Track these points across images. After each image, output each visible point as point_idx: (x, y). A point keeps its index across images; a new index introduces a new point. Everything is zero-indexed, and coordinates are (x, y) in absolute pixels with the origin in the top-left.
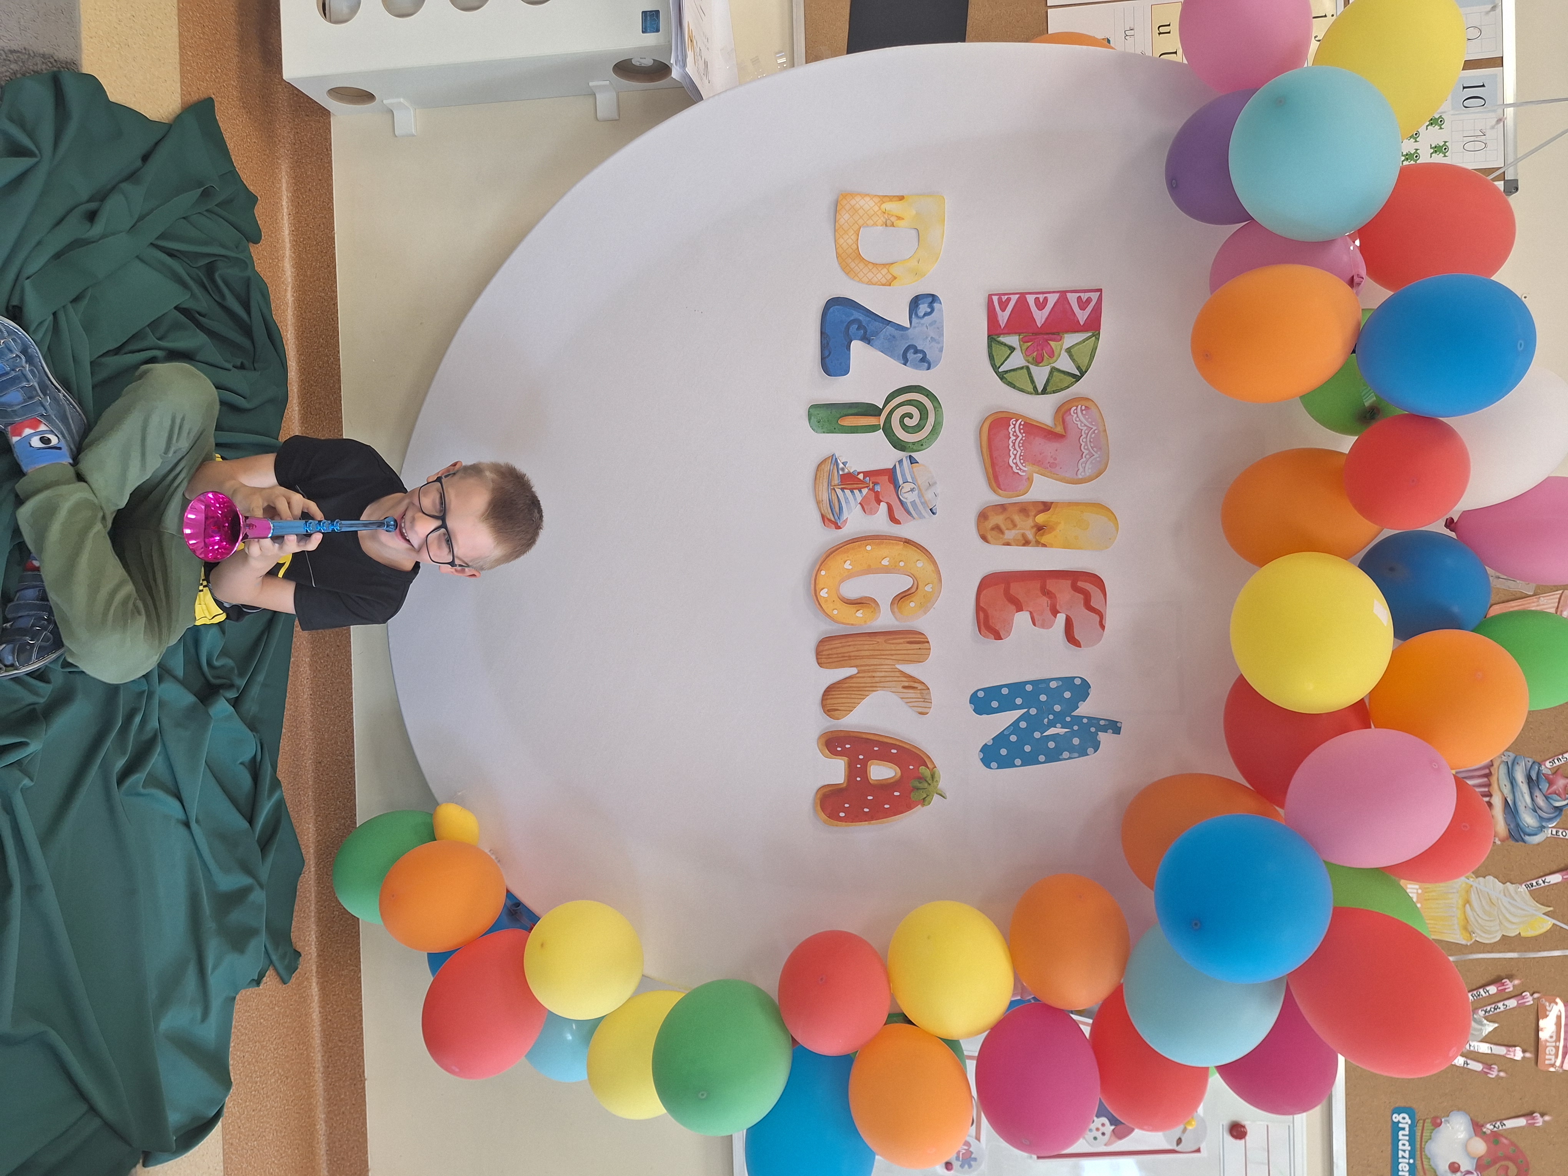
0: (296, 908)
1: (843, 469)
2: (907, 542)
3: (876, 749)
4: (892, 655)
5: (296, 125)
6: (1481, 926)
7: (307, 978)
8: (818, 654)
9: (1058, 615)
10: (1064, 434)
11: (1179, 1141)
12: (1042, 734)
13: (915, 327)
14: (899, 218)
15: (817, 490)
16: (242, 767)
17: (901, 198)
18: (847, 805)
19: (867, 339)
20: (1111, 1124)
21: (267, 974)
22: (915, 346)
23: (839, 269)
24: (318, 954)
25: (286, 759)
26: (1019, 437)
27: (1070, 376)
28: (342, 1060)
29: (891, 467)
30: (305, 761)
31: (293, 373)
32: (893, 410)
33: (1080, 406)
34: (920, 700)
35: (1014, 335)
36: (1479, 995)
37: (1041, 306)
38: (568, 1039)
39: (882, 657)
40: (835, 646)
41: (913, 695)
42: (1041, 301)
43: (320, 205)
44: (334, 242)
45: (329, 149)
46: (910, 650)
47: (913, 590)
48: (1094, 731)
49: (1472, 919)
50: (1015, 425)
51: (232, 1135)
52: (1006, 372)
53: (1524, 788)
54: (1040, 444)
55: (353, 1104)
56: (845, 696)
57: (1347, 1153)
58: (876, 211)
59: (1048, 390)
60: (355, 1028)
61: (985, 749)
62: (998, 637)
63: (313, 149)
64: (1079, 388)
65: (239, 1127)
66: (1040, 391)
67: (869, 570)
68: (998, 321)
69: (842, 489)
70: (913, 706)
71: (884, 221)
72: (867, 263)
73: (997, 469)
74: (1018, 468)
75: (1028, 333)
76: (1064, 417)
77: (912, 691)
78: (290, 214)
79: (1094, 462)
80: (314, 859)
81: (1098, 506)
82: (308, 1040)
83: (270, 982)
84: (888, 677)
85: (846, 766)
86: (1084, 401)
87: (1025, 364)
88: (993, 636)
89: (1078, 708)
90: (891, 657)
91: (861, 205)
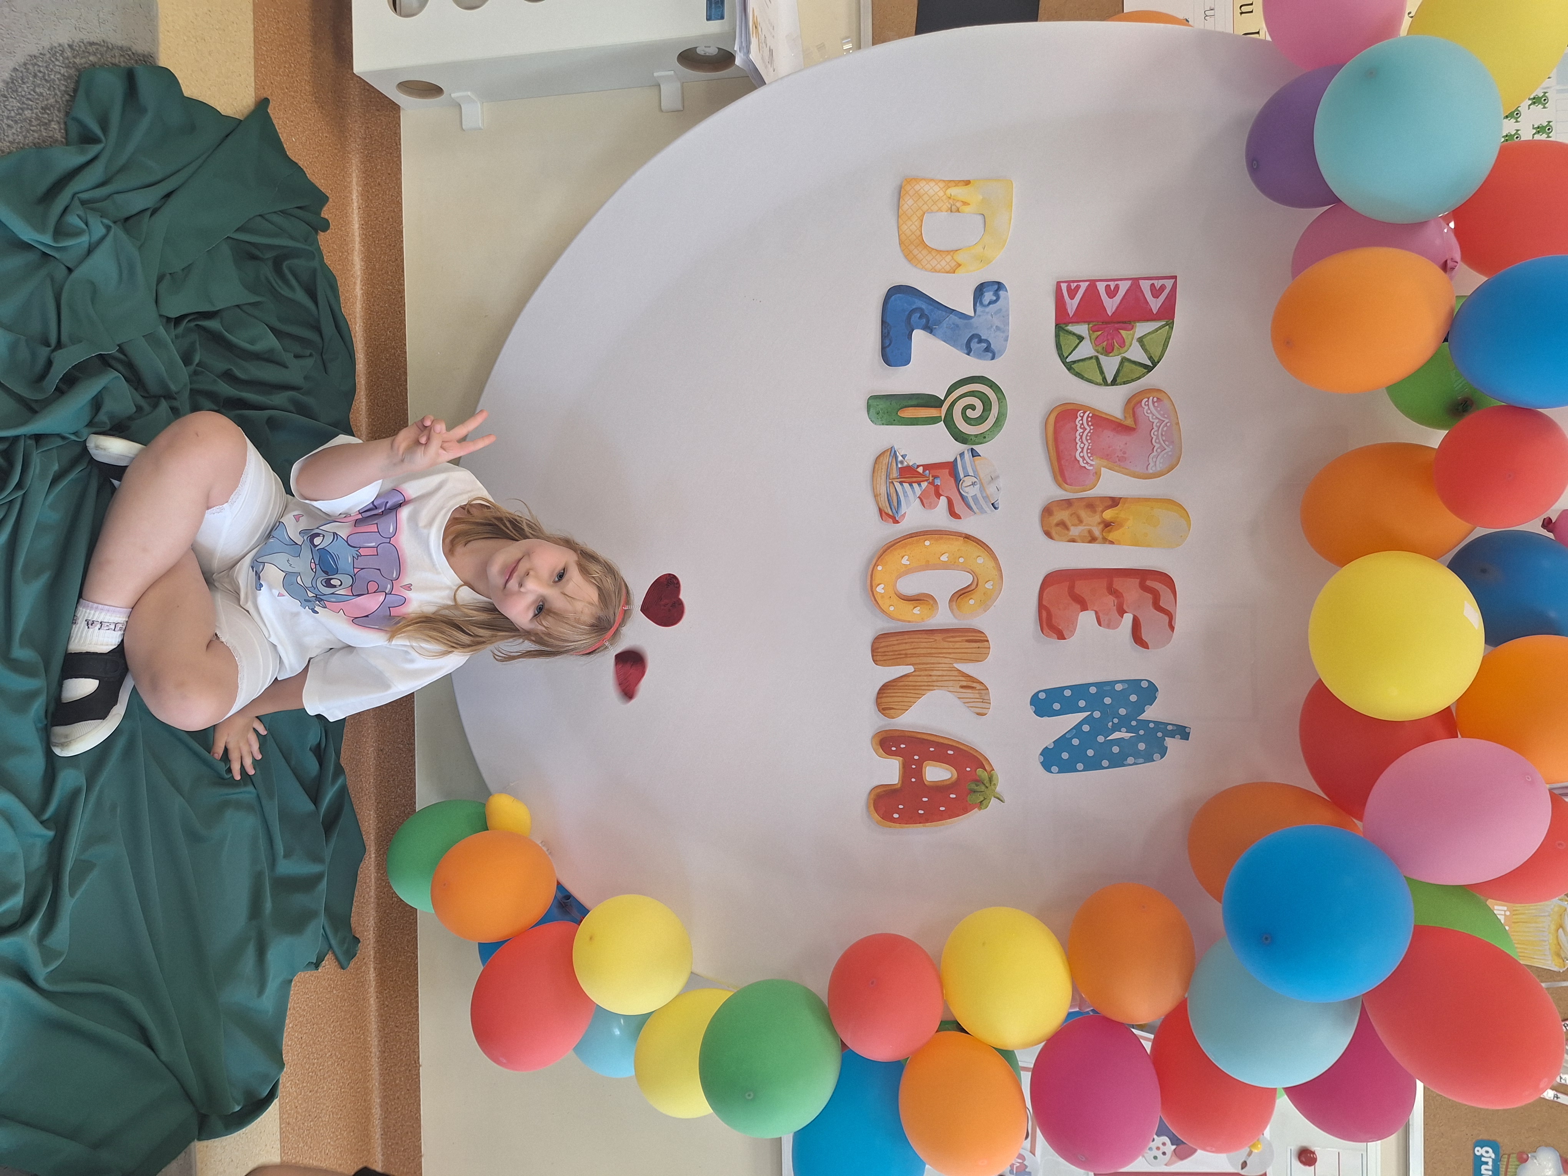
0: (356, 893)
1: (902, 462)
2: (968, 537)
3: (932, 749)
4: (950, 653)
5: (367, 120)
8: (874, 650)
9: (1125, 614)
10: (1134, 426)
11: (1244, 1165)
13: (979, 316)
14: (965, 203)
15: (875, 483)
17: (967, 183)
18: (901, 807)
19: (928, 328)
20: (1172, 1144)
21: (326, 958)
22: (979, 335)
23: (902, 256)
24: (376, 940)
25: (349, 746)
26: (1086, 429)
27: (1141, 366)
28: (398, 1045)
29: (952, 461)
30: (367, 750)
31: (361, 366)
32: (955, 402)
33: (1151, 398)
34: (978, 700)
35: (1083, 323)
37: (1112, 293)
38: (616, 1034)
39: (938, 655)
40: (891, 643)
41: (971, 696)
42: (1112, 288)
43: (389, 199)
44: (403, 236)
45: (398, 144)
46: (969, 648)
47: (973, 587)
48: (1161, 736)
50: (1082, 417)
51: (289, 1114)
52: (1074, 362)
54: (1109, 437)
55: (408, 1090)
56: (900, 694)
58: (941, 196)
59: (1118, 381)
60: (410, 1014)
61: (1045, 752)
62: (1061, 636)
63: (383, 144)
64: (1151, 380)
65: (296, 1107)
66: (1109, 381)
67: (928, 566)
68: (1066, 310)
69: (901, 483)
70: (972, 707)
71: (950, 206)
72: (930, 250)
73: (1063, 463)
74: (1085, 462)
75: (1098, 322)
76: (1135, 410)
77: (970, 691)
78: (360, 208)
79: (1165, 456)
80: (374, 845)
81: (1169, 503)
82: (365, 1024)
83: (329, 966)
84: (946, 676)
85: (901, 767)
86: (1156, 393)
87: (1094, 354)
88: (1055, 636)
89: (1145, 712)
90: (948, 655)
91: (926, 191)
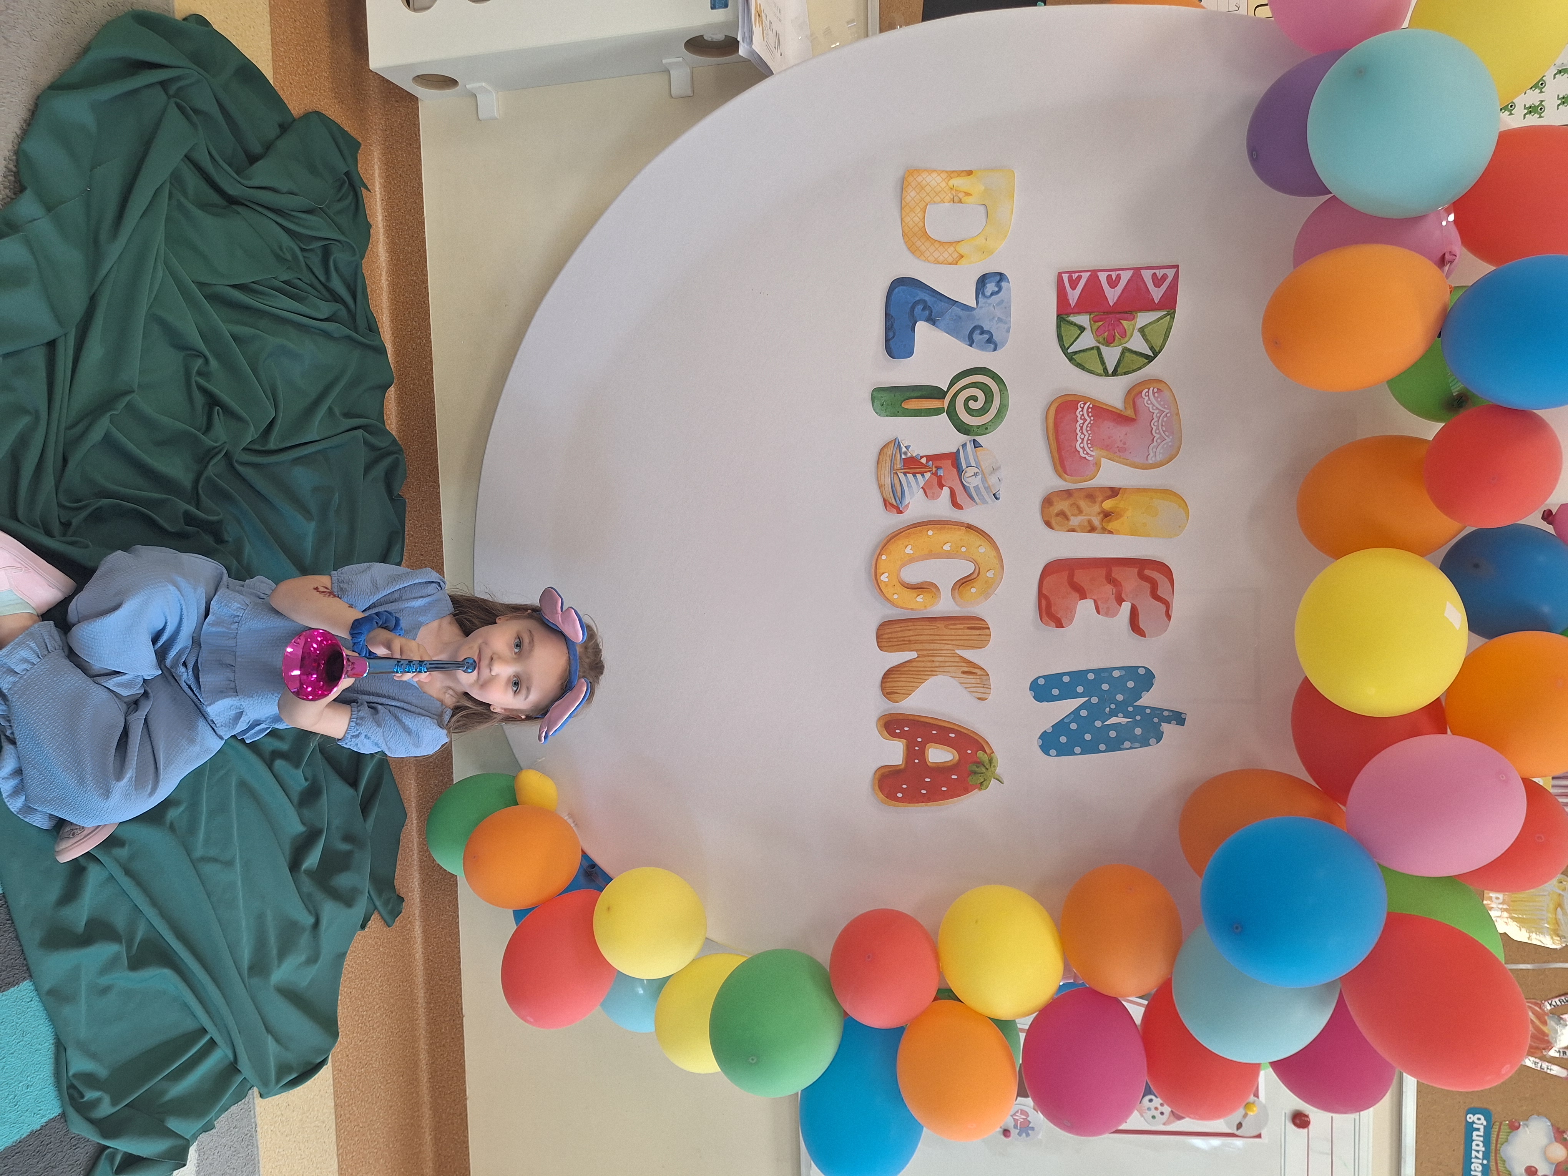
0: (399, 858)
1: (905, 453)
2: (969, 527)
3: (934, 732)
4: (952, 640)
5: (386, 111)
8: (879, 637)
9: (1123, 603)
10: (1135, 417)
11: (1239, 1126)
13: (981, 307)
14: (967, 194)
15: (879, 474)
17: (970, 173)
18: (904, 786)
19: (931, 320)
20: (1170, 1105)
21: (372, 919)
22: (982, 327)
23: (905, 248)
24: (420, 899)
26: (1086, 420)
27: (1142, 357)
28: (443, 997)
29: (955, 451)
32: (958, 393)
33: (1152, 389)
34: (978, 685)
35: (1084, 314)
37: (1113, 283)
38: (640, 992)
39: (943, 642)
40: (895, 630)
41: (973, 681)
42: (1114, 279)
43: (410, 190)
44: (424, 226)
45: (418, 135)
46: (970, 635)
47: (975, 576)
48: (1157, 721)
49: (1563, 923)
50: (1083, 408)
52: (1075, 353)
54: (1109, 428)
55: (453, 1038)
56: (905, 679)
57: (1416, 1150)
58: (943, 187)
59: (1119, 371)
60: (453, 969)
61: (1044, 736)
62: (1060, 625)
63: (403, 135)
64: (1152, 370)
65: (347, 1056)
66: (1110, 372)
67: (932, 555)
68: (1068, 300)
69: (905, 473)
70: (973, 692)
71: (952, 197)
72: (933, 241)
73: (1063, 454)
74: (1085, 452)
75: (1100, 312)
76: (1135, 400)
77: (971, 676)
78: (382, 200)
79: (1165, 446)
80: (415, 812)
81: (1167, 493)
82: (412, 978)
83: (375, 926)
84: (948, 661)
85: (905, 748)
86: (1157, 383)
87: (1096, 344)
88: (1054, 624)
89: (1141, 698)
90: (949, 642)
91: (928, 182)
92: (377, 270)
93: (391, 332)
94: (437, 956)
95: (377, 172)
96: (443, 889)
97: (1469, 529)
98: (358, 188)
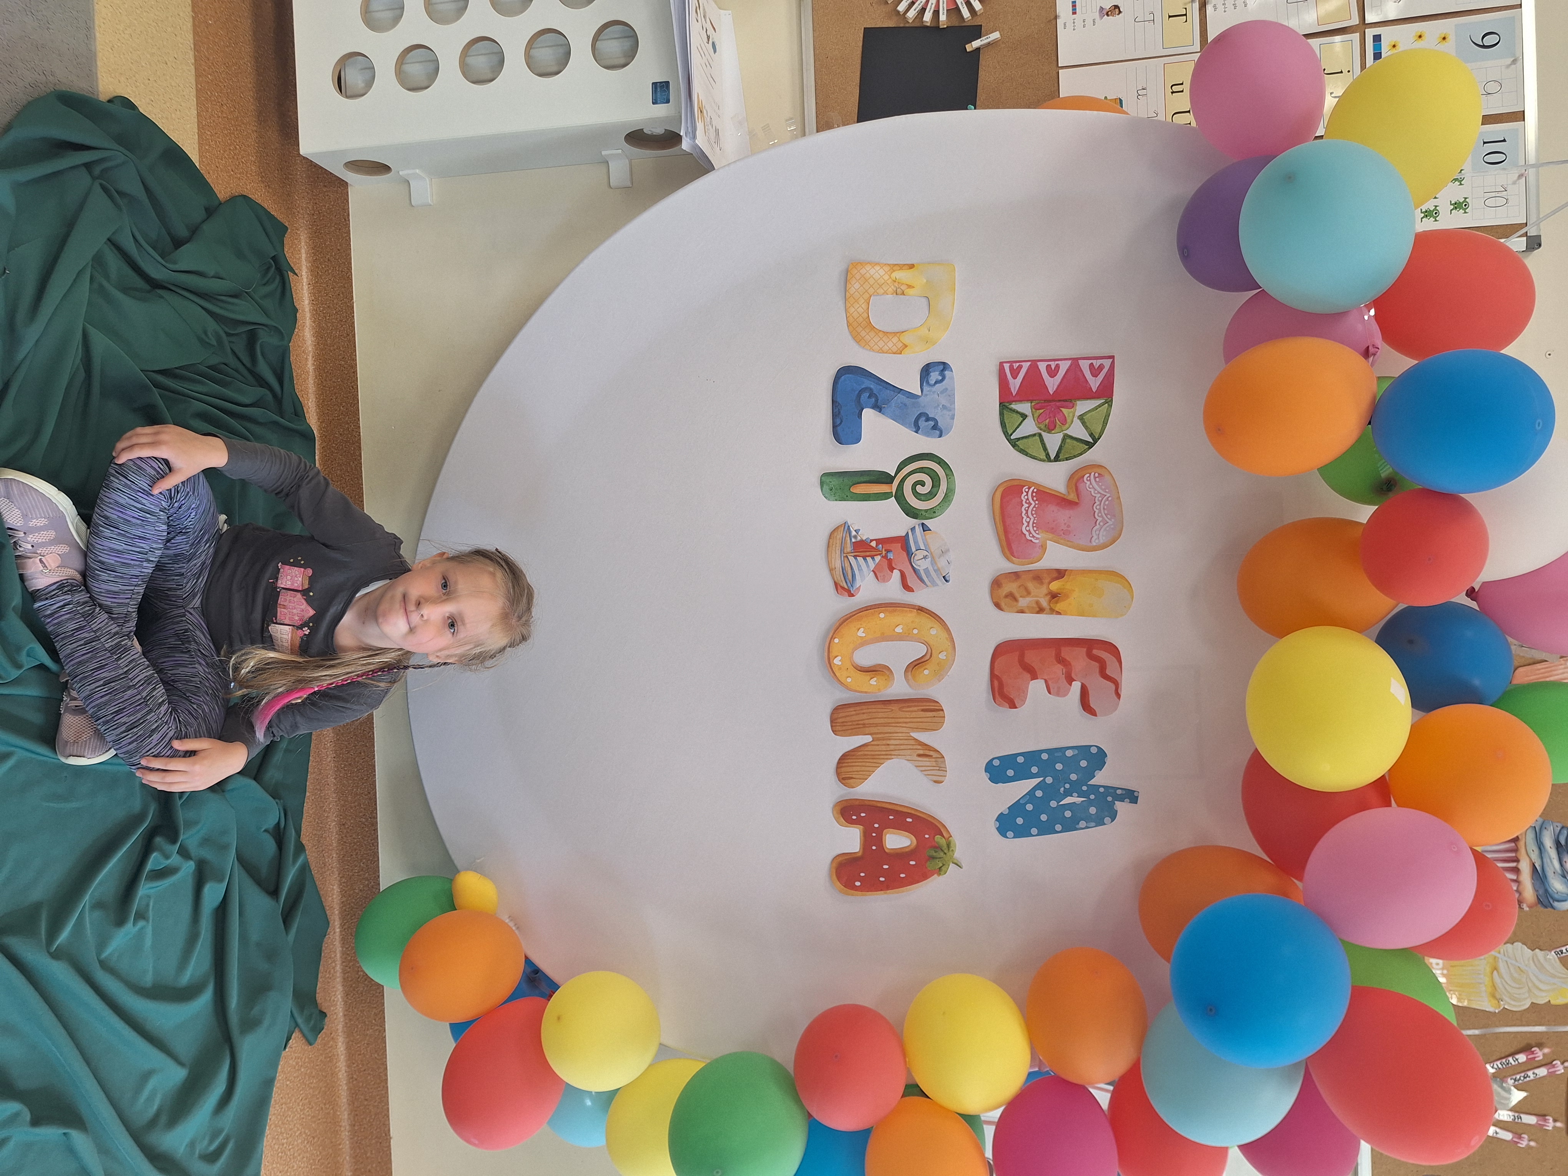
0: (321, 968)
1: (855, 537)
2: (921, 609)
3: (891, 817)
4: (905, 723)
5: (314, 196)
6: (1508, 992)
7: (333, 1038)
8: (833, 721)
9: (1073, 683)
10: (1077, 501)
12: (1058, 803)
13: (927, 395)
14: (910, 287)
15: (830, 557)
16: (265, 834)
17: (912, 266)
18: (862, 874)
19: (877, 407)
21: (293, 1037)
22: (927, 414)
23: (850, 337)
24: (344, 1013)
25: (310, 822)
26: (1031, 504)
27: (1083, 443)
28: (368, 1119)
29: (904, 535)
30: (329, 823)
32: (905, 478)
34: (935, 768)
35: (1026, 402)
36: (1508, 1064)
37: (1052, 373)
38: (588, 1104)
39: (898, 725)
40: (848, 714)
41: (928, 764)
42: (1053, 369)
43: (339, 274)
44: (353, 311)
45: (347, 219)
46: (923, 718)
47: (928, 657)
48: (1110, 800)
49: (1501, 986)
50: (1027, 492)
52: (1018, 439)
53: (1552, 853)
54: (1053, 511)
55: (379, 1163)
56: (860, 764)
58: (886, 280)
59: (1061, 456)
60: (380, 1087)
61: (1001, 818)
62: (1013, 706)
63: (331, 220)
64: (1093, 455)
66: (1052, 458)
67: (884, 638)
68: (1010, 389)
69: (855, 557)
70: (928, 775)
71: (895, 289)
72: (877, 331)
73: (1010, 537)
74: (1031, 535)
75: (1040, 400)
76: (1078, 485)
77: (927, 759)
78: (309, 284)
79: (1108, 529)
80: (338, 920)
81: (1113, 575)
82: (335, 1099)
83: (296, 1045)
84: (904, 745)
85: (862, 835)
86: (1098, 469)
87: (1037, 430)
88: (1007, 705)
89: (1095, 776)
90: (904, 725)
91: (872, 274)
92: (303, 354)
93: (316, 417)
94: (361, 1074)
95: (304, 256)
96: (368, 1001)
97: (1402, 606)
98: (285, 272)
